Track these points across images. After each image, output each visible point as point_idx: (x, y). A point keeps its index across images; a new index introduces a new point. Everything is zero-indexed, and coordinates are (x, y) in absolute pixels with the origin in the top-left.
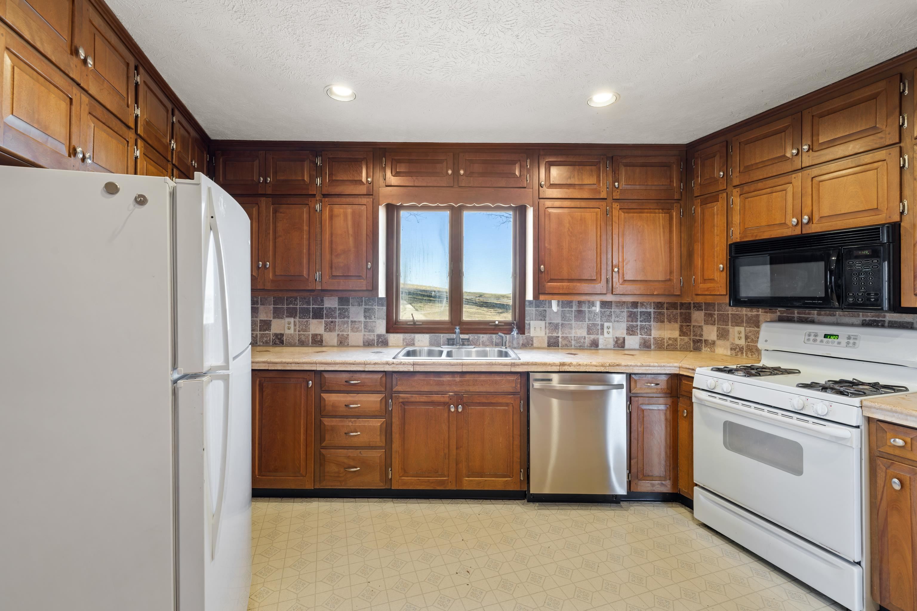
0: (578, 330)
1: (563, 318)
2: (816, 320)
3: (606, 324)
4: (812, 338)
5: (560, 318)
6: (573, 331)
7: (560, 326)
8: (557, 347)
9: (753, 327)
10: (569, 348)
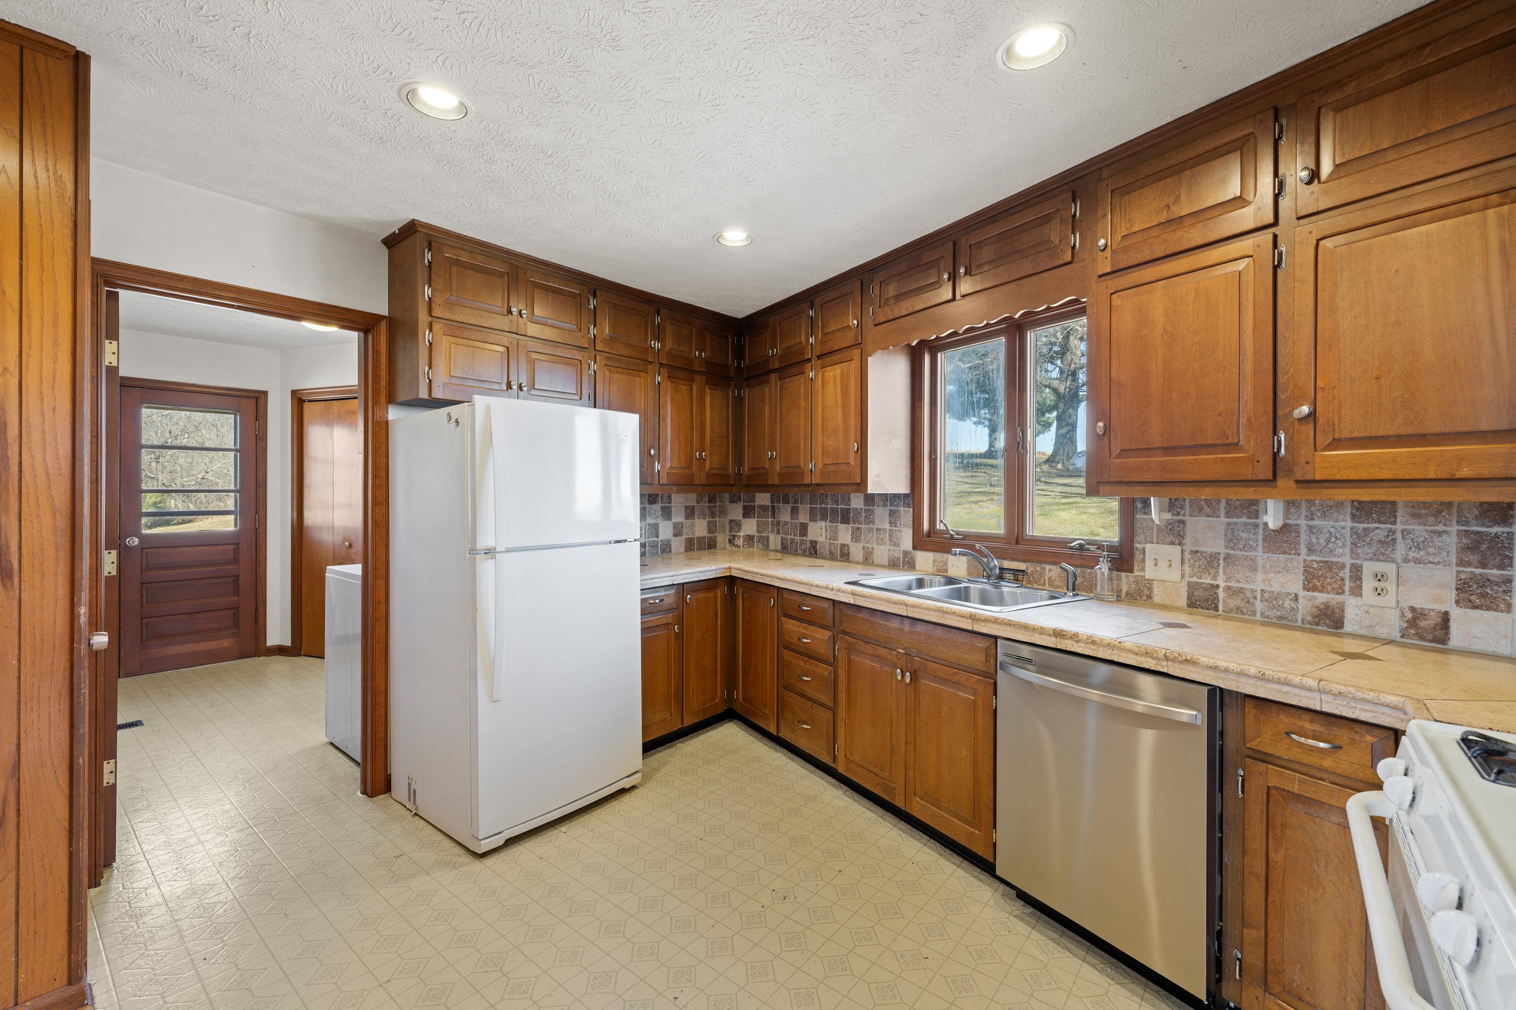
0: (1273, 575)
1: (1231, 541)
3: (1369, 568)
5: (1221, 542)
6: (1260, 576)
7: (1221, 562)
8: (1212, 612)
10: (1245, 617)
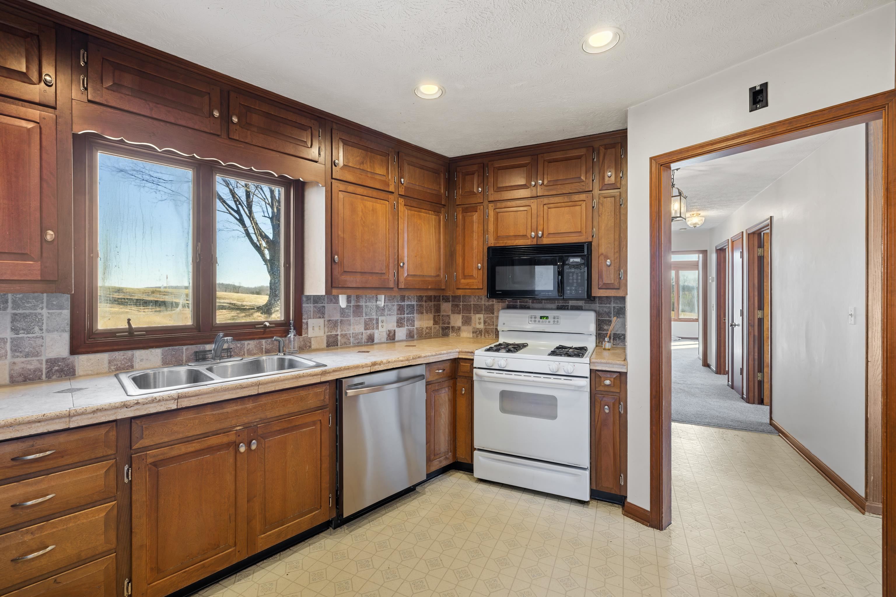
0: (356, 326)
1: (342, 314)
2: (531, 307)
3: (380, 318)
4: (533, 319)
5: (339, 315)
6: (352, 327)
7: (339, 324)
8: (336, 347)
9: (489, 314)
10: (347, 346)
